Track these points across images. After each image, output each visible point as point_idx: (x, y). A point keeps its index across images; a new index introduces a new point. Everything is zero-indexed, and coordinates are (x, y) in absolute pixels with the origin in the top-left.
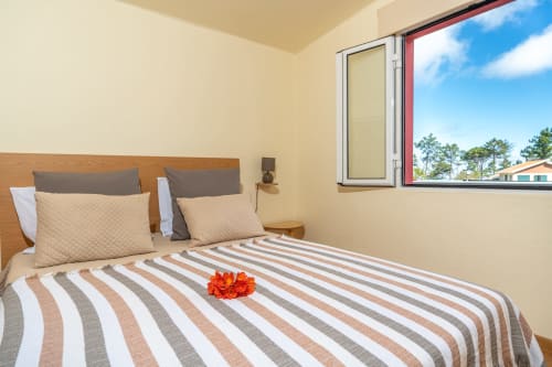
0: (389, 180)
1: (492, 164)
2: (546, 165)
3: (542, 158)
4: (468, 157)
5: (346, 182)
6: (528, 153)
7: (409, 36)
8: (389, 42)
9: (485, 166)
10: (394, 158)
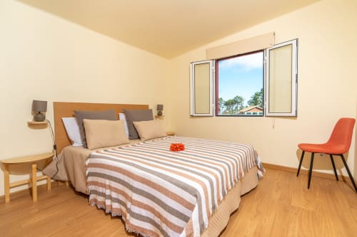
0: (211, 114)
1: (236, 107)
2: (257, 108)
3: (256, 105)
4: (227, 104)
5: (195, 115)
6: (250, 103)
7: (218, 61)
8: (211, 62)
9: (234, 108)
10: (213, 106)
